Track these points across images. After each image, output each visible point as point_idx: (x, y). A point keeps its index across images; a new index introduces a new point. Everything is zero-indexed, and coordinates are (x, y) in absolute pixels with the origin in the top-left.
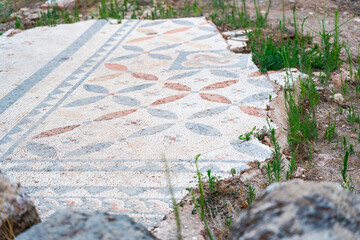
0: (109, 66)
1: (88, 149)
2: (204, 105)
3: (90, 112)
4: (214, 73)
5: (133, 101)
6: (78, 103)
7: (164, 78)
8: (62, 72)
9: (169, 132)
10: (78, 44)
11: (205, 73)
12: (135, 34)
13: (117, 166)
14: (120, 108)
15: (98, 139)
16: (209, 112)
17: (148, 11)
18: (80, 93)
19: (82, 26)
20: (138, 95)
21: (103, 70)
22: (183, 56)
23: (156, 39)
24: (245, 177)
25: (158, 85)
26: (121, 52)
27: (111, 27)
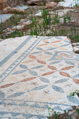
0: (30, 56)
1: (16, 95)
2: (60, 77)
3: (20, 77)
4: (66, 62)
5: (36, 74)
6: (17, 73)
7: (48, 63)
8: (13, 59)
9: (46, 89)
10: (21, 46)
11: (63, 62)
12: (42, 43)
13: (24, 104)
14: (30, 76)
15: (20, 90)
16: (61, 81)
18: (18, 69)
19: (24, 38)
20: (38, 71)
21: (28, 58)
22: (57, 53)
23: (48, 45)
24: (70, 113)
25: (46, 66)
26: (36, 50)
27: (34, 39)
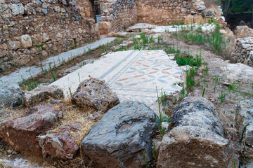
0: (137, 63)
1: (131, 85)
2: (163, 74)
3: (132, 75)
4: (166, 66)
5: (143, 73)
6: (129, 72)
7: (152, 67)
8: (124, 64)
9: (154, 81)
10: (128, 56)
11: (163, 65)
12: (144, 54)
13: (139, 90)
14: (140, 74)
15: (134, 82)
16: (164, 77)
17: (147, 48)
18: (129, 70)
19: (129, 52)
20: (144, 71)
21: (135, 64)
22: (157, 61)
23: (149, 56)
24: (174, 95)
25: (150, 68)
26: (140, 59)
27: (137, 52)
